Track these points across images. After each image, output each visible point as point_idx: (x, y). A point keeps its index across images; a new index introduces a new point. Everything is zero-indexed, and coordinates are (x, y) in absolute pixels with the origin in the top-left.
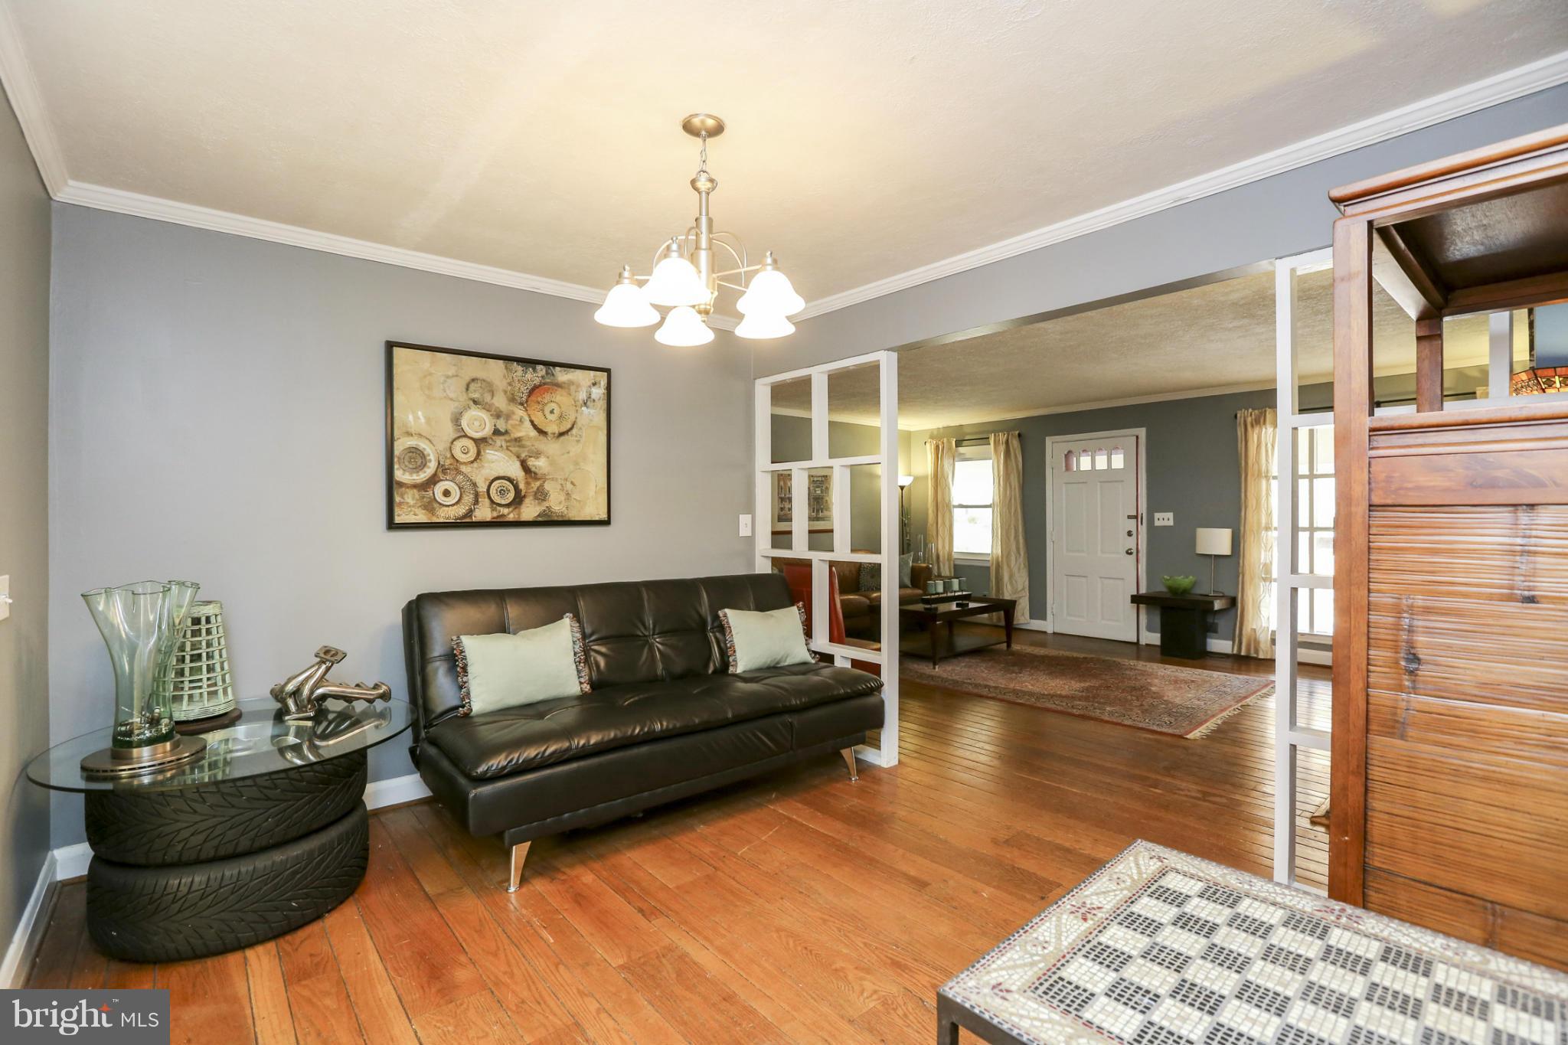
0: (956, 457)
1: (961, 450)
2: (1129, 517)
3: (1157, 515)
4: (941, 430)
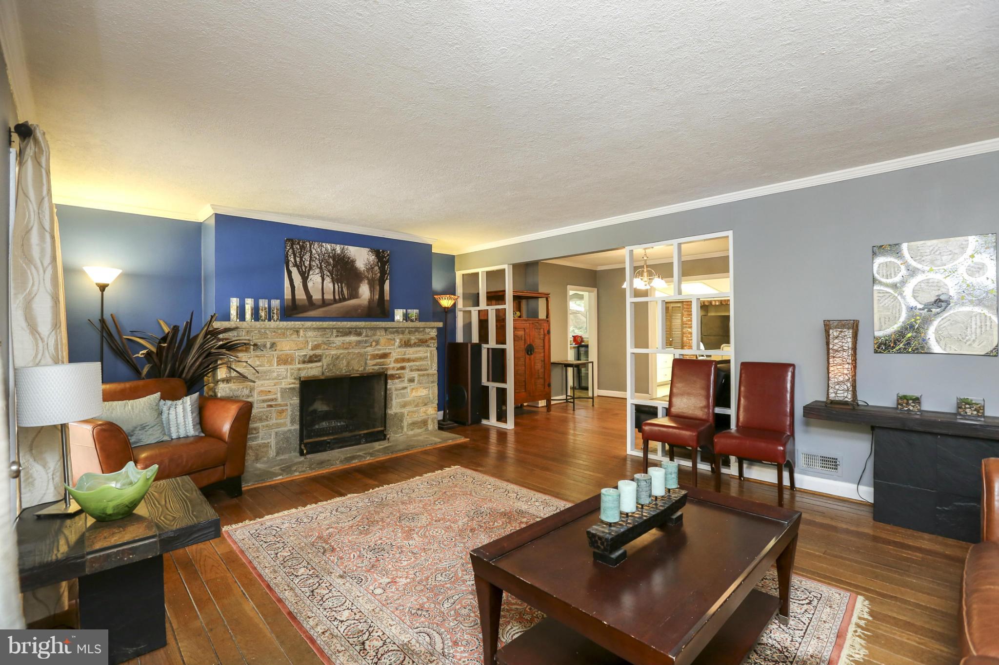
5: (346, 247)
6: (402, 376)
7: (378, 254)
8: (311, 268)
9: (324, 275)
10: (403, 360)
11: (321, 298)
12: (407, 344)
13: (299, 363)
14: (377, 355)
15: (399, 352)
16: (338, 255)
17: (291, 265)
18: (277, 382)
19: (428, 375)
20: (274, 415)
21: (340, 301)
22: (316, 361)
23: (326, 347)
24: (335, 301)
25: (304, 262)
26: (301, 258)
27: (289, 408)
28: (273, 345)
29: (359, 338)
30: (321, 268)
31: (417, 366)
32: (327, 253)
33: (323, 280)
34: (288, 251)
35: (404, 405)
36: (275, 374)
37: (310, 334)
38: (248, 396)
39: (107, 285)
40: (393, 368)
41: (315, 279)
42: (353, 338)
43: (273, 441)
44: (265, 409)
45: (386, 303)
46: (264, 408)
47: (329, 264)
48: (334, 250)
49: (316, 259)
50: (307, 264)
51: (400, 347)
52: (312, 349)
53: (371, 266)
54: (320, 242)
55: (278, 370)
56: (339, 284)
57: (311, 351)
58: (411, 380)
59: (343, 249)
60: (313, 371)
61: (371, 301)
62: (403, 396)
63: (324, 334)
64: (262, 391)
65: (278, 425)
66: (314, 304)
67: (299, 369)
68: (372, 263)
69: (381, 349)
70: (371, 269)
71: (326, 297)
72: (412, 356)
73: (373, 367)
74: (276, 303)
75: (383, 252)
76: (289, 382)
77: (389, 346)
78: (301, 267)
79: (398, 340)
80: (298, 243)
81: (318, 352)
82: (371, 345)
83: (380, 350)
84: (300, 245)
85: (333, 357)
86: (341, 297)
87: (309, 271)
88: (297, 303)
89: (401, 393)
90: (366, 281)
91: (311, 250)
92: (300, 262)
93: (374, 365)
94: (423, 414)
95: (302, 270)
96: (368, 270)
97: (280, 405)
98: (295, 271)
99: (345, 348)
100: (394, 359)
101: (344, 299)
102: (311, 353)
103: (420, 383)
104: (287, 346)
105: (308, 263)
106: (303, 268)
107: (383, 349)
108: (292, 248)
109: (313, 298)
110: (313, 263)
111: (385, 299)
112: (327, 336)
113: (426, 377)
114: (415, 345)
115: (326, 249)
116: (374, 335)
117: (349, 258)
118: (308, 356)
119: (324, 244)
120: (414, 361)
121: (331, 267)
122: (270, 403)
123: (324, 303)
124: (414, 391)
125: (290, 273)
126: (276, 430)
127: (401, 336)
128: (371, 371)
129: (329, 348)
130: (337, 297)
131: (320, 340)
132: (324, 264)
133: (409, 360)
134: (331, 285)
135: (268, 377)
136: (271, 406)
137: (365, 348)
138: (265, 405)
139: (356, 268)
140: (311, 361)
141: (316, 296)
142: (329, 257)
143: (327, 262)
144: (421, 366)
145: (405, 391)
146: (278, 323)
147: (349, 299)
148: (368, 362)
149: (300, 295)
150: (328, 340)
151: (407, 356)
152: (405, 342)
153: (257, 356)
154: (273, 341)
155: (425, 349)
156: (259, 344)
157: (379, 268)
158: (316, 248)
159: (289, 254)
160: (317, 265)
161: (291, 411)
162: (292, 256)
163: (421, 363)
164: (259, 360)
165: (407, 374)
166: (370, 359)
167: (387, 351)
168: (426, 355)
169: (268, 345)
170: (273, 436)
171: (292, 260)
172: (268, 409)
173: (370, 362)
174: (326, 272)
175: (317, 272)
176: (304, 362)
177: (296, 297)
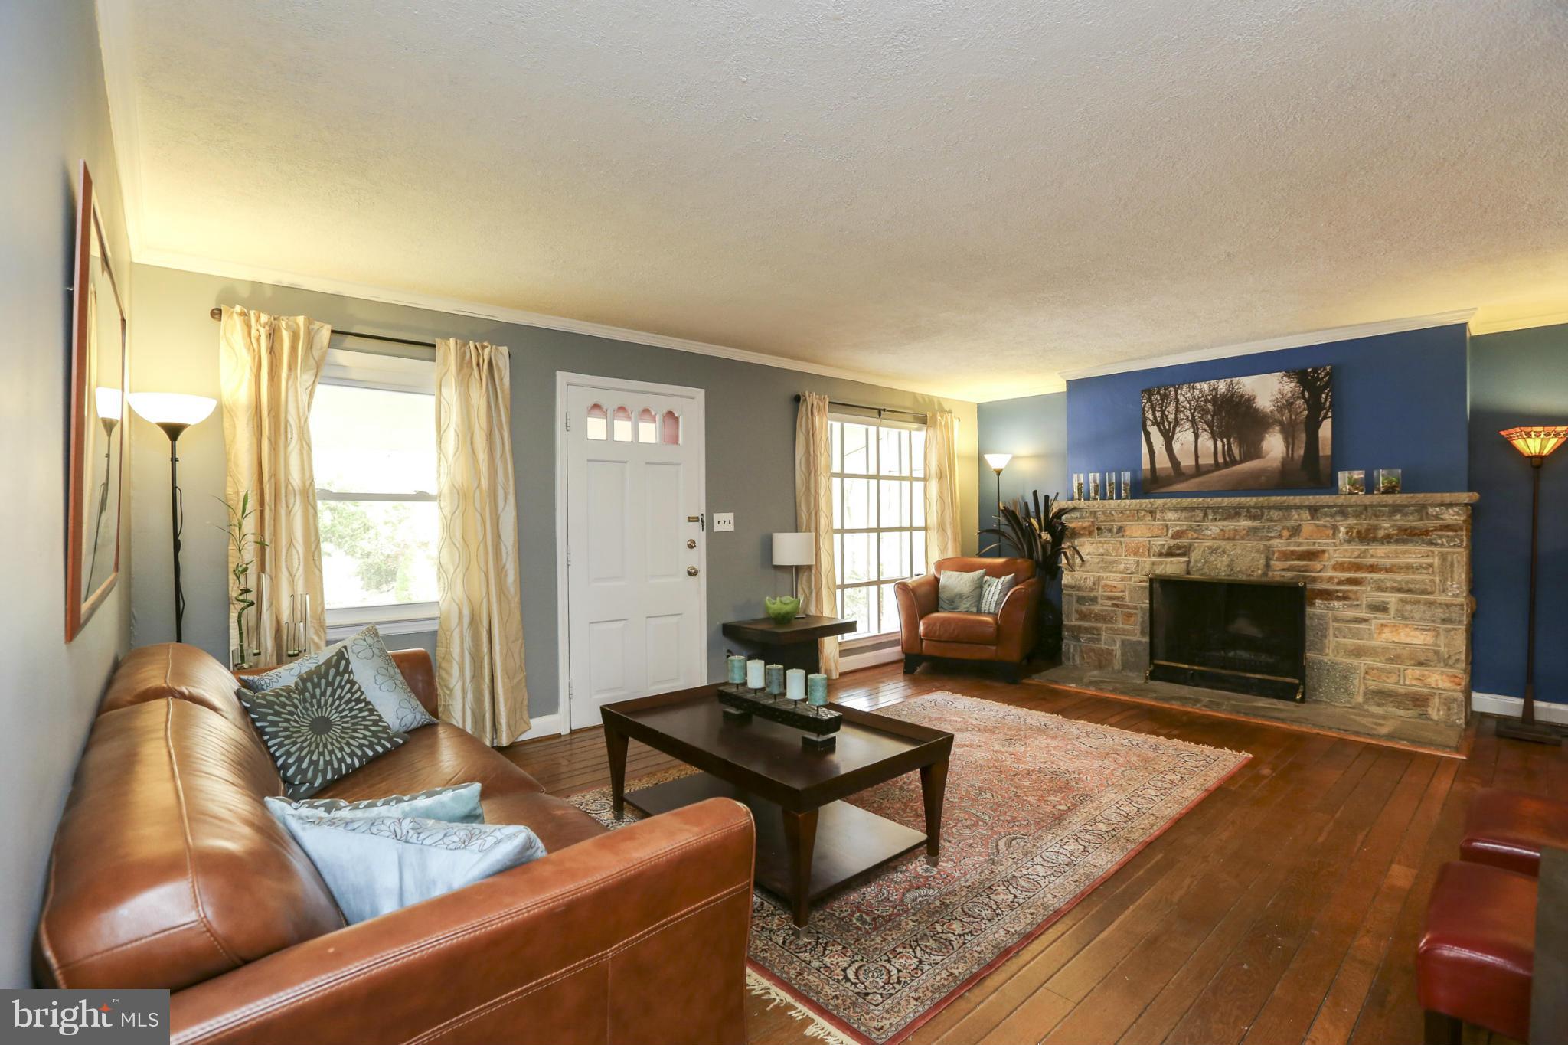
0: (322, 372)
1: (341, 356)
2: (691, 520)
3: (717, 517)
4: (269, 293)
5: (1236, 380)
6: (1351, 595)
7: (1303, 378)
8: (1177, 422)
9: (1198, 429)
10: (1358, 567)
11: (1194, 463)
12: (1366, 537)
13: (1154, 555)
14: (1293, 553)
15: (1347, 551)
16: (1223, 395)
17: (1149, 423)
18: (1125, 577)
19: (1430, 604)
20: (1120, 618)
21: (1226, 465)
22: (1179, 555)
23: (1195, 535)
24: (1217, 466)
25: (1167, 416)
26: (1163, 412)
27: (1139, 613)
28: (1120, 529)
29: (1257, 524)
30: (1193, 421)
31: (1395, 581)
32: (1202, 396)
33: (1197, 437)
34: (1145, 406)
35: (1358, 652)
36: (1122, 566)
37: (1171, 515)
38: (1092, 590)
39: (1002, 470)
40: (1331, 579)
41: (1184, 438)
42: (1244, 523)
43: (1117, 648)
44: (1110, 608)
45: (1322, 462)
46: (1108, 606)
47: (1207, 412)
48: (1214, 389)
49: (1185, 408)
50: (1171, 418)
51: (1349, 542)
52: (1173, 537)
53: (1287, 401)
54: (1190, 383)
55: (1126, 562)
56: (1225, 440)
57: (1172, 540)
58: (1382, 608)
59: (1231, 384)
60: (1172, 567)
61: (1286, 461)
62: (1356, 635)
63: (1192, 517)
64: (1106, 585)
65: (1124, 632)
66: (1184, 474)
67: (1153, 563)
68: (1290, 394)
69: (1303, 544)
70: (1288, 405)
71: (1201, 462)
72: (1387, 562)
73: (1283, 573)
74: (1126, 476)
75: (1315, 371)
76: (1139, 581)
77: (1321, 538)
78: (1163, 424)
79: (1342, 529)
80: (1158, 393)
81: (1184, 542)
82: (1280, 536)
83: (1300, 544)
84: (1160, 394)
85: (1204, 550)
86: (1228, 459)
87: (1174, 427)
88: (1158, 474)
89: (1349, 628)
90: (1277, 428)
91: (1177, 400)
92: (1162, 418)
93: (1284, 570)
94: (1414, 682)
95: (1164, 427)
96: (1280, 409)
97: (1128, 607)
98: (1154, 431)
99: (1228, 539)
100: (1333, 562)
101: (1234, 462)
102: (1172, 542)
103: (1401, 614)
104: (1138, 531)
105: (1173, 416)
106: (1166, 424)
107: (1308, 543)
108: (1150, 400)
109: (1182, 464)
110: (1182, 416)
111: (1321, 454)
112: (1198, 519)
113: (1423, 608)
114: (1387, 539)
115: (1201, 391)
116: (1285, 518)
117: (1242, 396)
118: (1166, 547)
119: (1197, 385)
120: (1387, 570)
121: (1209, 417)
122: (1115, 602)
123: (1199, 471)
124: (1386, 630)
125: (1147, 434)
126: (1123, 637)
127: (1352, 521)
128: (1278, 579)
129: (1201, 537)
130: (1221, 460)
131: (1184, 526)
132: (1199, 413)
133: (1373, 568)
134: (1210, 444)
135: (1114, 569)
136: (1117, 606)
137: (1269, 540)
138: (1110, 603)
139: (1256, 410)
140: (1170, 553)
141: (1187, 461)
142: (1207, 401)
143: (1203, 410)
144: (1407, 582)
145: (1363, 626)
146: (1128, 502)
147: (1242, 461)
148: (1272, 562)
149: (1163, 462)
150: (1199, 526)
151: (1370, 561)
152: (1359, 532)
153: (1100, 542)
154: (1119, 524)
155: (1425, 549)
156: (1103, 527)
157: (1306, 401)
158: (1185, 394)
159: (1146, 409)
160: (1188, 417)
161: (1142, 617)
162: (1150, 412)
163: (1411, 577)
164: (1102, 547)
165: (1368, 595)
166: (1278, 559)
167: (1318, 548)
168: (1429, 561)
169: (1115, 530)
170: (1118, 644)
171: (1151, 416)
172: (1114, 609)
173: (1277, 564)
174: (1200, 425)
175: (1187, 427)
176: (1160, 554)
177: (1157, 466)
